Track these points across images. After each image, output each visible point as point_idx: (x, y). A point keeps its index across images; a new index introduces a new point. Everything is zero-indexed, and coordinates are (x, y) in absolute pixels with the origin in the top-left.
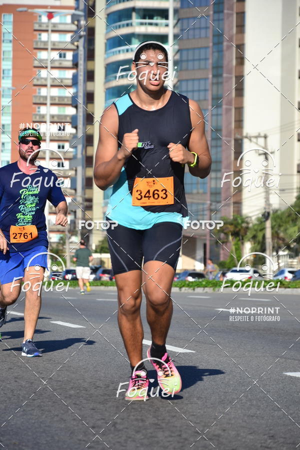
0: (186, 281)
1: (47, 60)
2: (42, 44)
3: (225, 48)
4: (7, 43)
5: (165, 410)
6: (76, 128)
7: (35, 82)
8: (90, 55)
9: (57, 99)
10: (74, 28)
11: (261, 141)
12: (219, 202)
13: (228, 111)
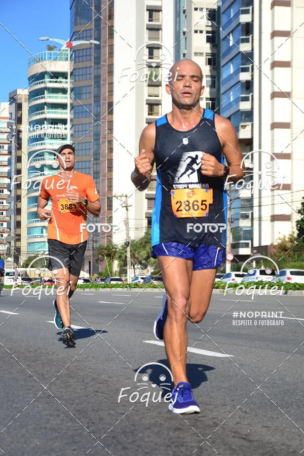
3: (101, 142)
6: (10, 191)
8: (19, 147)
10: (9, 130)
13: (103, 180)
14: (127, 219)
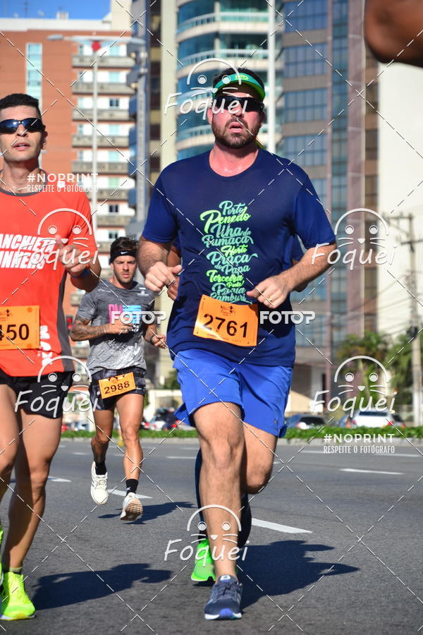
0: (297, 428)
1: (92, 110)
2: (85, 87)
3: (350, 89)
4: (34, 85)
5: (270, 618)
6: (134, 207)
7: (76, 142)
8: (155, 102)
9: (107, 167)
10: (130, 62)
11: (404, 224)
12: (344, 313)
13: (356, 180)
14: (413, 272)
